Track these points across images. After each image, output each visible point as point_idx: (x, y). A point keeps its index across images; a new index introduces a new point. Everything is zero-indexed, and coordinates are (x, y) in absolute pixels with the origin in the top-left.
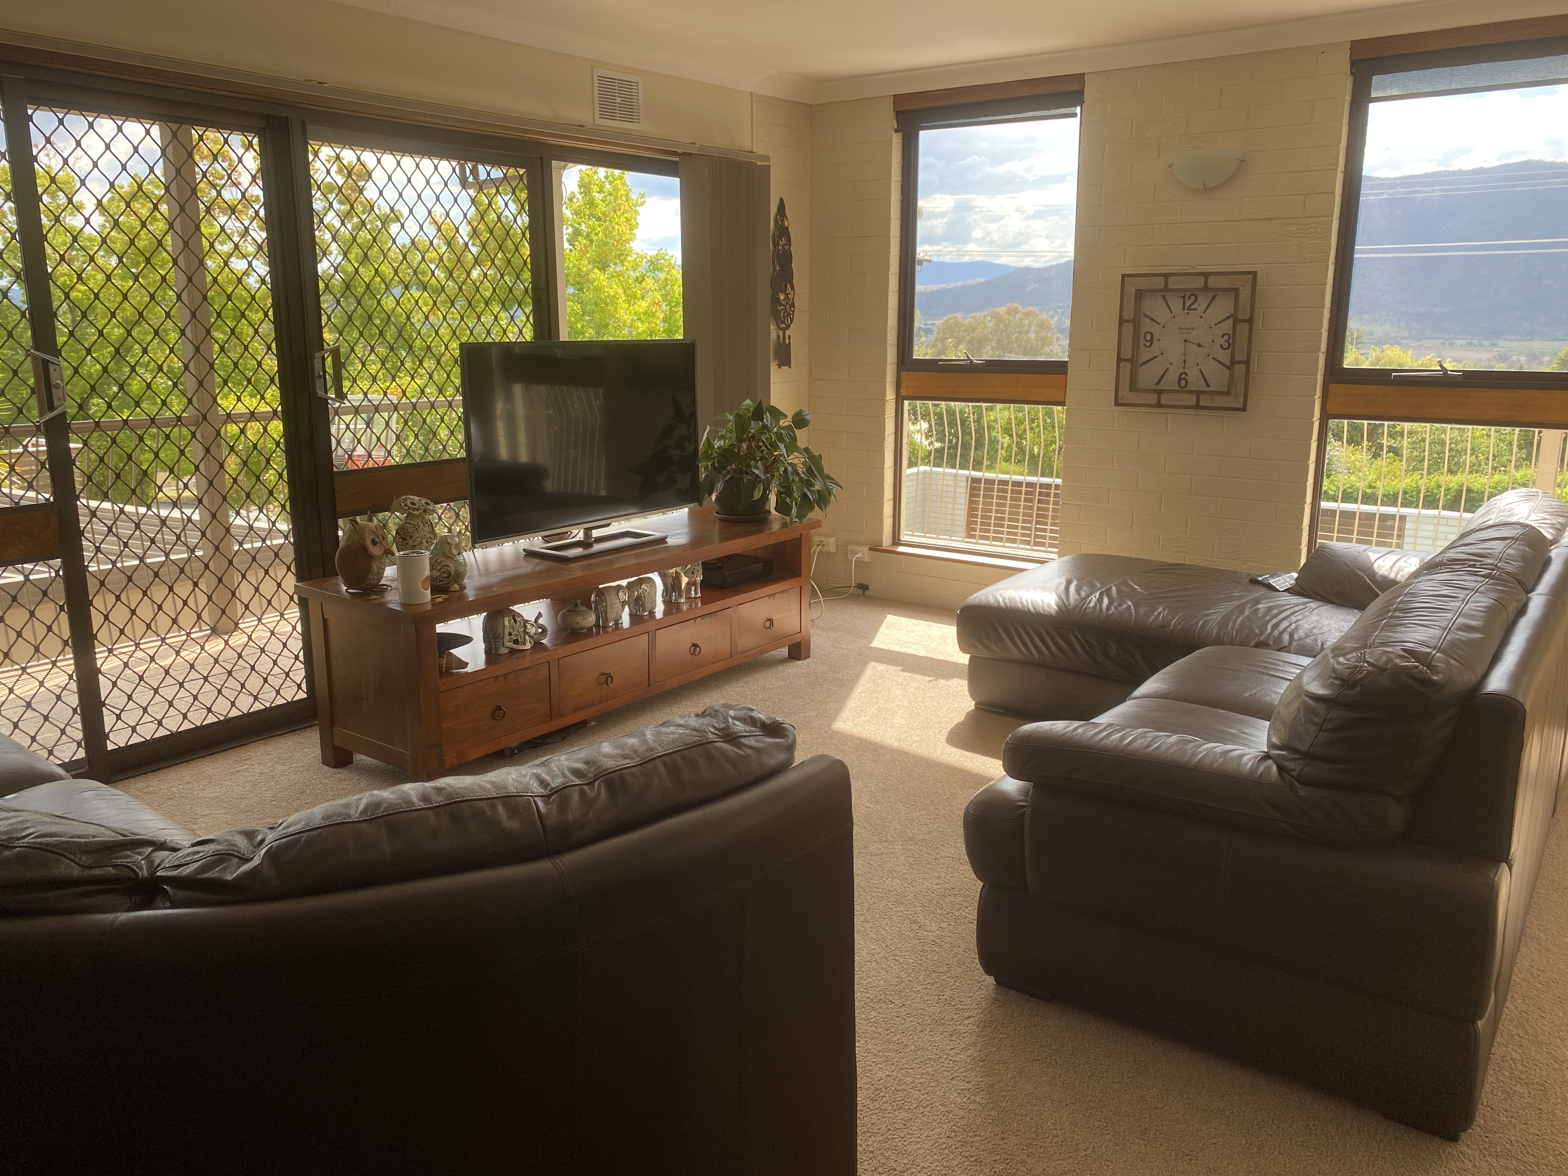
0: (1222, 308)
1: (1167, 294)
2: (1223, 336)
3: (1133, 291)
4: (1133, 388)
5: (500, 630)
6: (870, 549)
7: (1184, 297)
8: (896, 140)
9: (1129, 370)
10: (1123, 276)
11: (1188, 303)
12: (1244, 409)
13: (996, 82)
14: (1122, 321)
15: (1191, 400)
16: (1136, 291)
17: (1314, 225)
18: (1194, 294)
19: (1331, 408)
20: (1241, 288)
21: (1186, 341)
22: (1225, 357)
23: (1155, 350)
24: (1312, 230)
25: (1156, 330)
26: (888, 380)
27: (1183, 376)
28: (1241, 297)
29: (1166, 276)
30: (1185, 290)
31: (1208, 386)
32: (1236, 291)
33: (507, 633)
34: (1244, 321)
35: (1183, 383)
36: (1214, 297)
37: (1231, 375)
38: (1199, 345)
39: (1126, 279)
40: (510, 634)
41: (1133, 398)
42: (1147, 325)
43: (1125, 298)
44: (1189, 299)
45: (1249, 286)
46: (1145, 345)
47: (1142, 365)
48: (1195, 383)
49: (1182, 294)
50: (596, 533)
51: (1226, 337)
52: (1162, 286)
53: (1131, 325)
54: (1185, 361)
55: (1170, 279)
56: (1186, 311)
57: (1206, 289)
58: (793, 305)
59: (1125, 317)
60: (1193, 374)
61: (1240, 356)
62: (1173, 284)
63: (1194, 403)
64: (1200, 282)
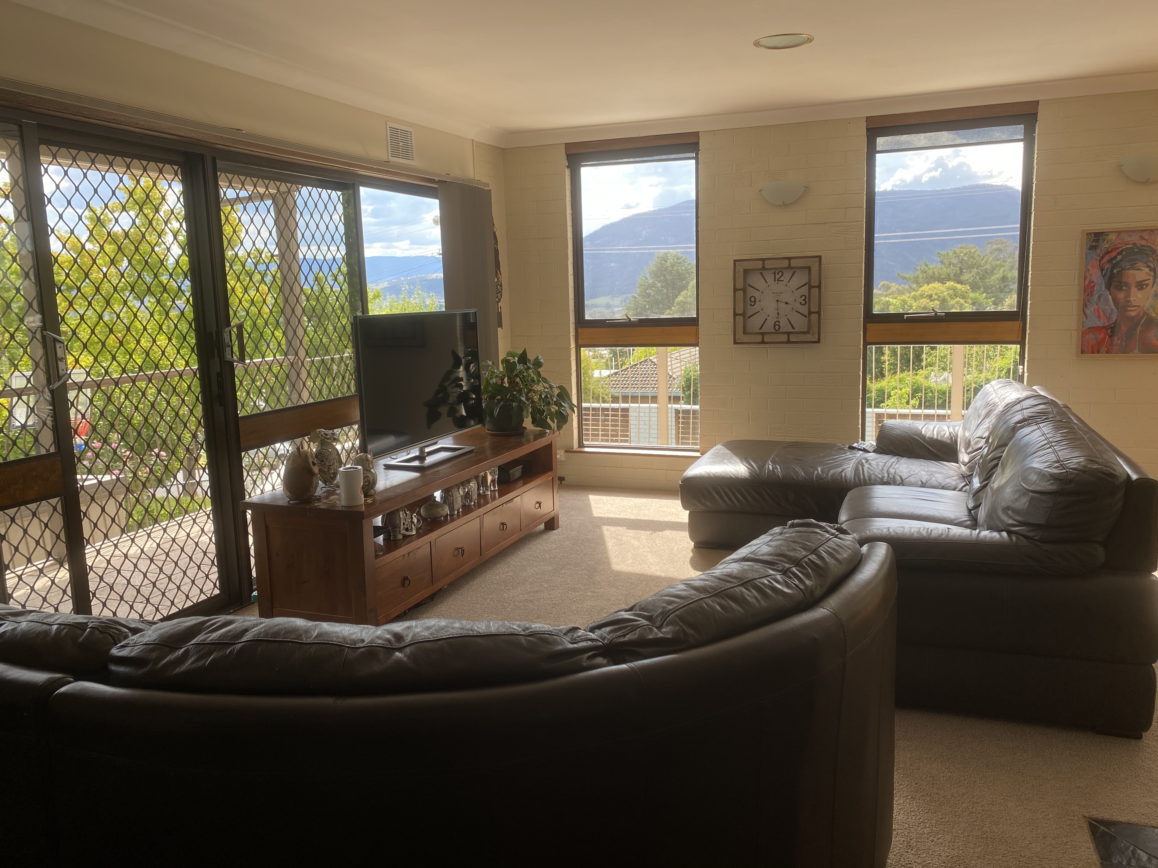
0: (800, 279)
1: (763, 272)
2: (801, 297)
3: (742, 270)
4: (745, 332)
5: (398, 522)
6: (566, 451)
7: (775, 273)
8: (567, 172)
9: (742, 321)
10: (735, 261)
11: (777, 277)
12: (818, 342)
13: (638, 136)
14: (735, 290)
15: (784, 338)
16: (744, 270)
17: (853, 227)
18: (780, 271)
19: (869, 339)
20: (812, 267)
21: (777, 301)
22: (804, 310)
23: (757, 307)
24: (851, 230)
25: (756, 294)
26: (571, 335)
27: (777, 323)
28: (812, 272)
29: (763, 260)
30: (776, 269)
31: (794, 328)
32: (809, 268)
33: (402, 524)
34: (815, 287)
35: (777, 328)
36: (794, 272)
37: (809, 320)
38: (786, 303)
39: (737, 263)
40: (404, 524)
41: (746, 338)
42: (751, 292)
43: (737, 275)
44: (778, 274)
45: (817, 264)
46: (751, 305)
47: (749, 317)
48: (785, 327)
49: (773, 271)
50: (427, 450)
51: (803, 298)
52: (761, 267)
53: (742, 292)
54: (778, 313)
55: (766, 262)
56: (776, 282)
57: (789, 267)
58: (501, 286)
59: (737, 287)
60: (783, 322)
61: (814, 309)
62: (768, 264)
63: (786, 340)
64: (786, 263)
